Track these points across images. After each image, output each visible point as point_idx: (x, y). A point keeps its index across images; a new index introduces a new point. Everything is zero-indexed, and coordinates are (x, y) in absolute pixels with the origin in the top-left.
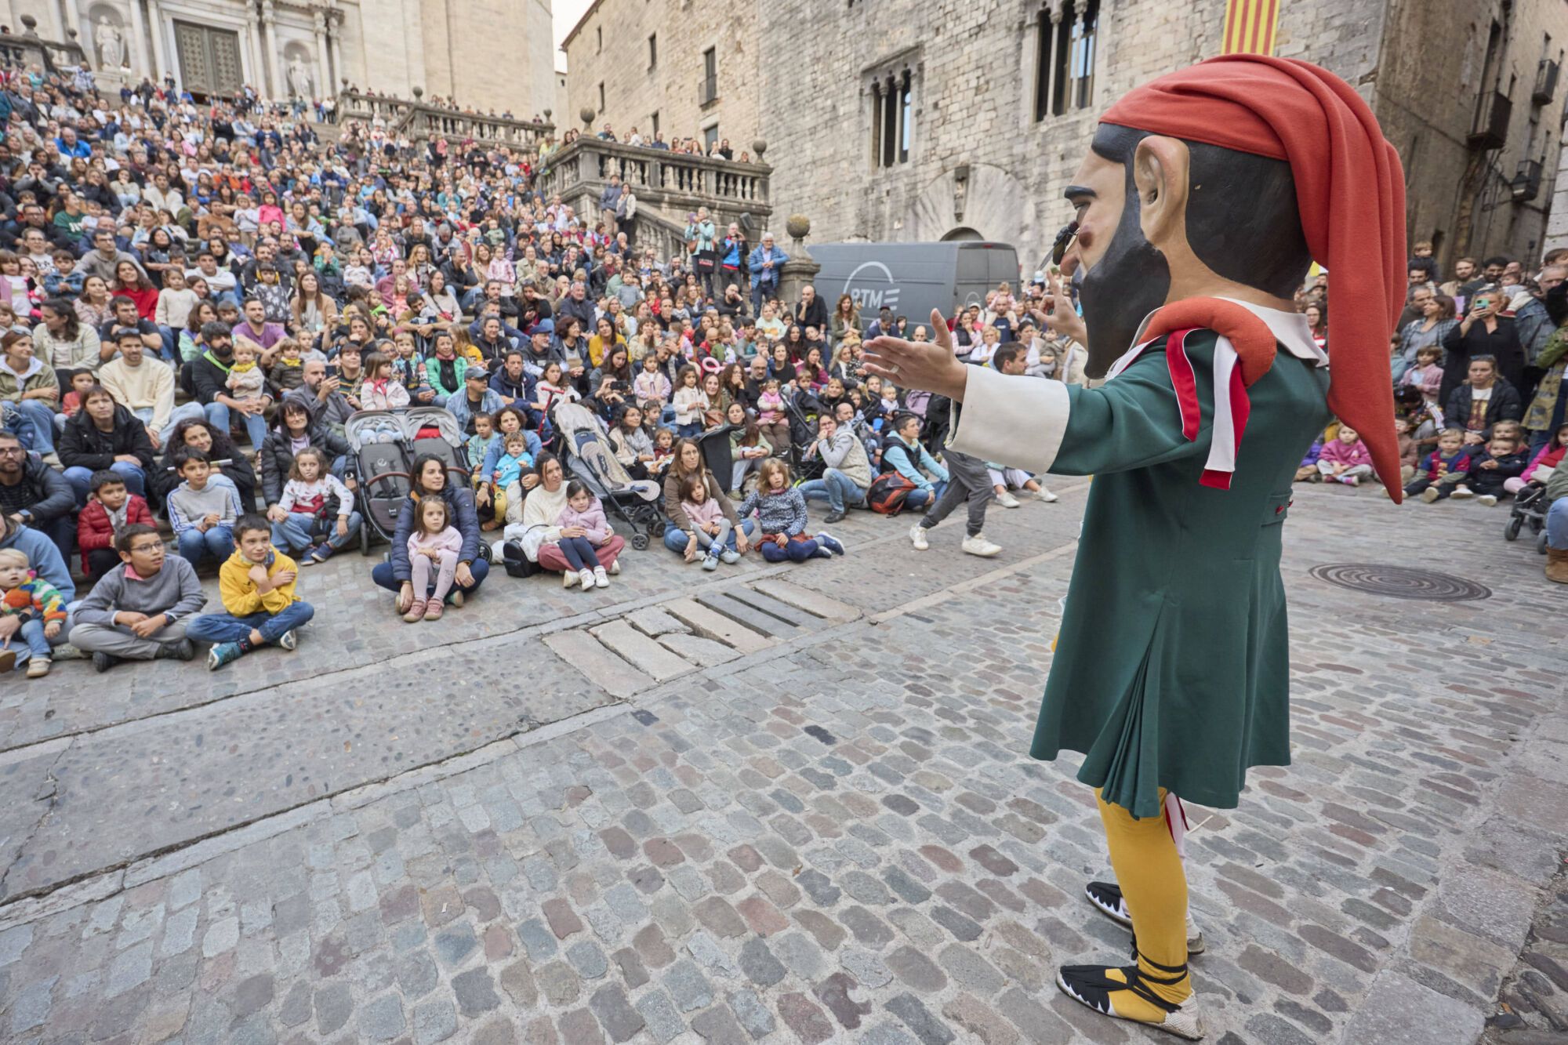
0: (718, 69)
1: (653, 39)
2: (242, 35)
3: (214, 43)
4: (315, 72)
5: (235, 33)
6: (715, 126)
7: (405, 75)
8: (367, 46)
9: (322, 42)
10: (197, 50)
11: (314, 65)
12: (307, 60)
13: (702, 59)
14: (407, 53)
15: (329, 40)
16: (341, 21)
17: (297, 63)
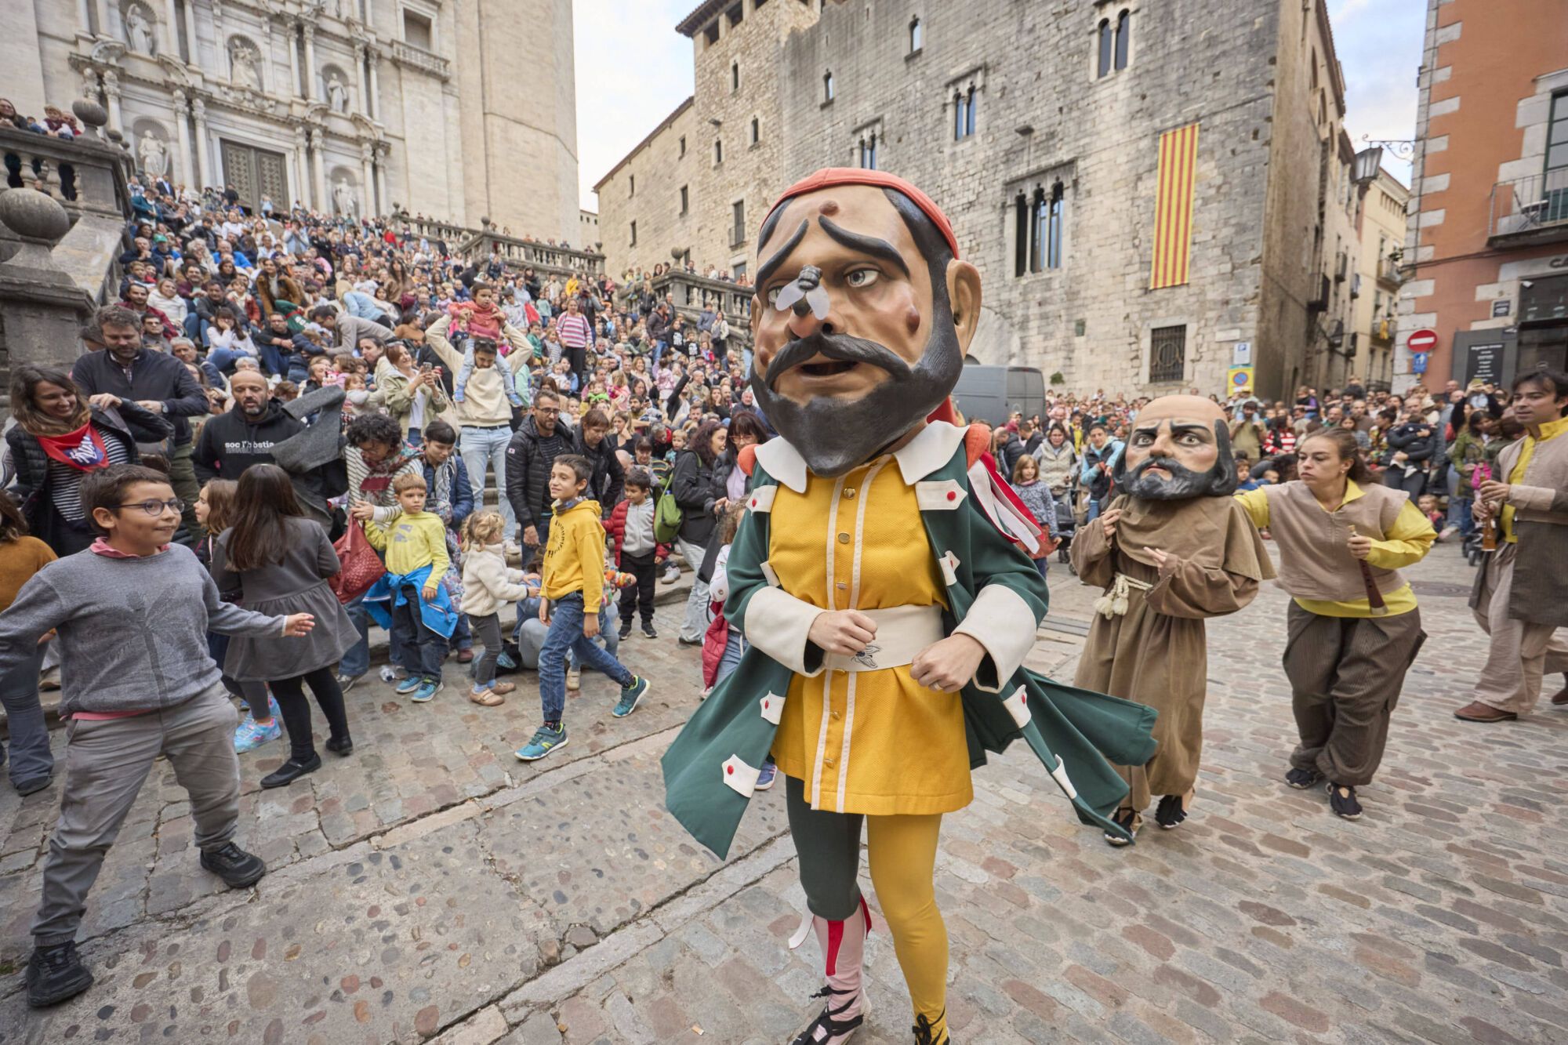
0: (746, 218)
1: (684, 190)
2: (289, 158)
3: (260, 163)
4: (360, 194)
5: (282, 156)
6: (744, 263)
7: (445, 203)
8: (411, 175)
9: (369, 170)
10: (243, 167)
11: (359, 189)
12: (352, 183)
13: (731, 209)
14: (449, 185)
15: (375, 168)
16: (387, 151)
17: (344, 186)
